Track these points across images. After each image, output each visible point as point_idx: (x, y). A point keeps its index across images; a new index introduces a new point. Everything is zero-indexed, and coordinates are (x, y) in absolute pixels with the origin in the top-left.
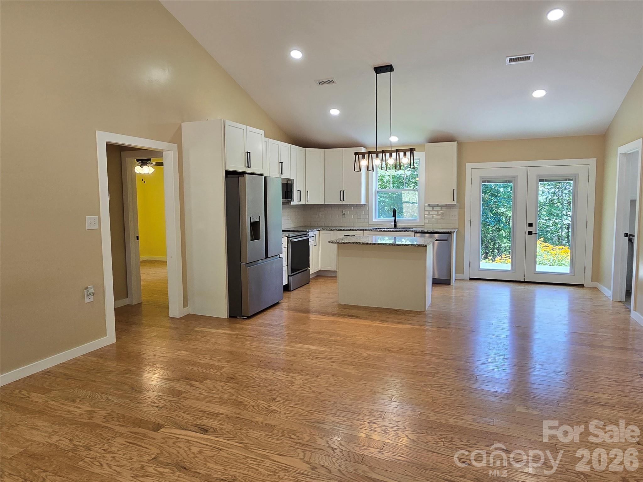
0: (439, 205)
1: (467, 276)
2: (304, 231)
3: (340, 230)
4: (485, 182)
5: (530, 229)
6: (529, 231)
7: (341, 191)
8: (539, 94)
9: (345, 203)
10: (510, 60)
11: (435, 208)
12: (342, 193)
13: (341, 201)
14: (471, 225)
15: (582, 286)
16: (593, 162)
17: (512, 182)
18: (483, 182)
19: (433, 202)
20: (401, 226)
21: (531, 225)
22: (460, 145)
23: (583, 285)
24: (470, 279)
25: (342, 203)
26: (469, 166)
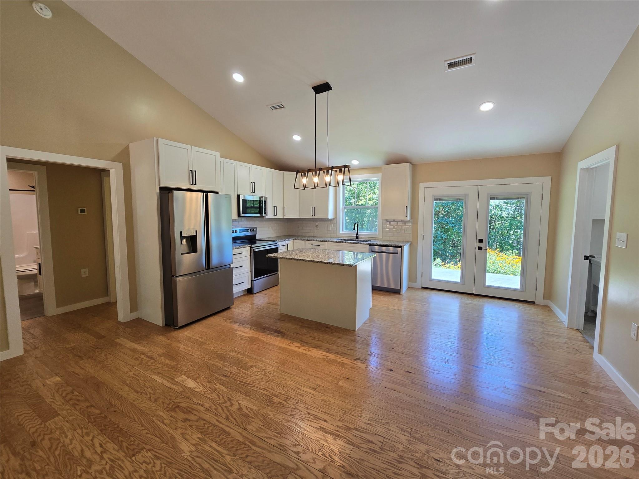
0: (395, 220)
1: (419, 284)
2: (275, 241)
3: (309, 240)
4: (437, 200)
5: (480, 245)
6: (478, 247)
7: (312, 207)
8: (487, 107)
9: (315, 218)
10: (449, 66)
11: (392, 223)
12: (313, 209)
13: (312, 215)
14: (423, 239)
15: (532, 303)
16: (547, 180)
17: (463, 200)
18: (435, 200)
19: (391, 218)
20: (362, 238)
21: (481, 241)
22: (414, 166)
23: (535, 302)
24: (422, 288)
25: (313, 217)
26: (422, 185)
